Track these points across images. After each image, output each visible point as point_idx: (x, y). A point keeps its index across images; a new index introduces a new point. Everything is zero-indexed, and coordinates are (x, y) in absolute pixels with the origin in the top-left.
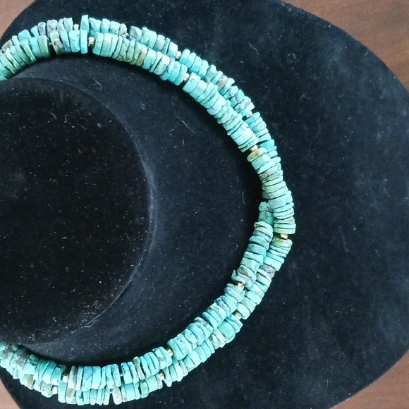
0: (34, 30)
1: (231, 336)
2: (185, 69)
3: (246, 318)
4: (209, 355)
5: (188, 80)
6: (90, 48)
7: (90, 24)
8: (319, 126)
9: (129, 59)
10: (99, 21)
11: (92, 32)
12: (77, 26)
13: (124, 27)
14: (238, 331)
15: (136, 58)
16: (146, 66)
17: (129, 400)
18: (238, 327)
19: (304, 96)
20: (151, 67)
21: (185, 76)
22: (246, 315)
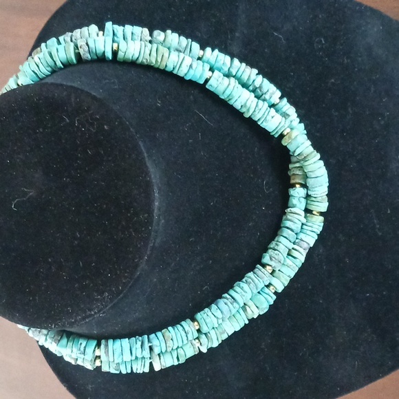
0: (61, 38)
1: (264, 309)
2: (207, 67)
3: (280, 291)
4: (242, 325)
5: (211, 77)
6: (115, 53)
7: (113, 31)
8: (350, 109)
9: (152, 63)
10: (122, 28)
11: (115, 38)
12: (101, 33)
13: (146, 31)
14: (272, 303)
15: (159, 60)
16: (170, 68)
17: (167, 366)
18: (272, 299)
19: (333, 81)
20: (174, 68)
21: (208, 74)
22: (280, 289)
